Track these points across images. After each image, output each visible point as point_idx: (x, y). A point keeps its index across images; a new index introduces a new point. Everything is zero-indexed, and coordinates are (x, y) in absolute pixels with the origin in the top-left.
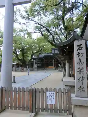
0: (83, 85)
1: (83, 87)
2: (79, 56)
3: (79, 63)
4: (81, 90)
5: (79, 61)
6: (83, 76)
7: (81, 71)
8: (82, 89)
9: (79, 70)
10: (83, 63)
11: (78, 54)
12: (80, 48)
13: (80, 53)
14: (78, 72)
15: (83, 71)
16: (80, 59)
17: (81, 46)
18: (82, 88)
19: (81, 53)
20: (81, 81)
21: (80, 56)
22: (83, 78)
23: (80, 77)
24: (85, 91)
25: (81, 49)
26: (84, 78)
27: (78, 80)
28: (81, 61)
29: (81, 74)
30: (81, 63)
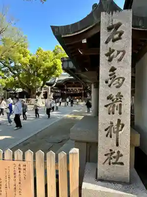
0: (117, 145)
1: (118, 152)
2: (110, 60)
3: (110, 81)
4: (114, 160)
5: (110, 75)
6: (119, 121)
7: (114, 106)
8: (114, 157)
9: (110, 101)
10: (121, 80)
11: (108, 55)
12: (116, 36)
13: (114, 51)
14: (106, 106)
15: (120, 105)
16: (113, 69)
17: (119, 30)
18: (115, 154)
19: (119, 52)
20: (114, 135)
21: (114, 61)
22: (121, 126)
23: (112, 123)
24: (122, 164)
25: (119, 38)
27: (106, 130)
28: (115, 76)
29: (113, 113)
30: (117, 80)
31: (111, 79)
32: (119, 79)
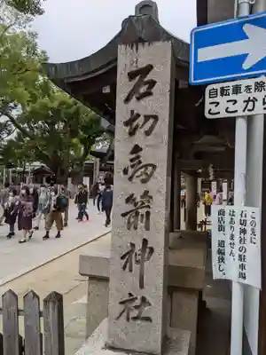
0: (142, 286)
1: (144, 299)
2: (132, 133)
3: (131, 171)
4: (134, 313)
5: (132, 160)
6: (145, 242)
7: (137, 214)
8: (137, 307)
9: (130, 207)
10: (150, 168)
11: (127, 124)
12: (143, 89)
13: (138, 115)
14: (124, 215)
15: (148, 213)
16: (137, 149)
17: (149, 77)
18: (138, 302)
19: (147, 118)
20: (136, 267)
21: (140, 133)
22: (148, 250)
23: (133, 245)
24: (148, 319)
25: (148, 94)
26: (152, 250)
27: (122, 258)
28: (140, 162)
29: (136, 228)
30: (143, 170)
31: (132, 166)
32: (146, 166)
